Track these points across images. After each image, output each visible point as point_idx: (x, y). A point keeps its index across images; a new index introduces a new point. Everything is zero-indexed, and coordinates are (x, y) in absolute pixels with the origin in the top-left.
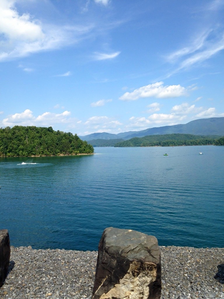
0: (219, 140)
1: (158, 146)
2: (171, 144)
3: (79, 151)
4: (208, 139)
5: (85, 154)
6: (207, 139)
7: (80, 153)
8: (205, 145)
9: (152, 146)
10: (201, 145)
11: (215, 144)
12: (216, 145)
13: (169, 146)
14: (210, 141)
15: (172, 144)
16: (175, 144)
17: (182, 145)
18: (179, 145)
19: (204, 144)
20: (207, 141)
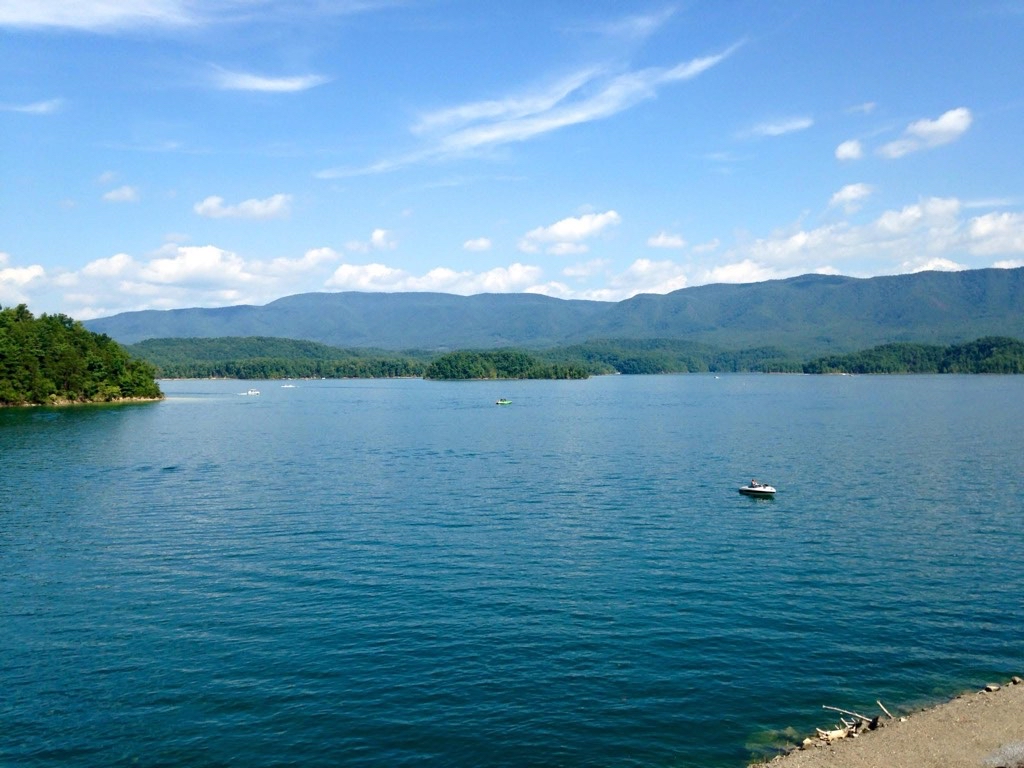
0: (437, 364)
1: (223, 376)
2: (275, 373)
3: (121, 386)
4: (389, 360)
5: (143, 399)
6: (383, 359)
7: (124, 396)
8: (379, 377)
9: (199, 376)
10: (367, 377)
11: (428, 375)
12: (432, 378)
13: (267, 377)
14: (393, 366)
15: (277, 370)
16: (287, 373)
17: (308, 377)
18: (300, 375)
19: (376, 375)
20: (384, 364)
